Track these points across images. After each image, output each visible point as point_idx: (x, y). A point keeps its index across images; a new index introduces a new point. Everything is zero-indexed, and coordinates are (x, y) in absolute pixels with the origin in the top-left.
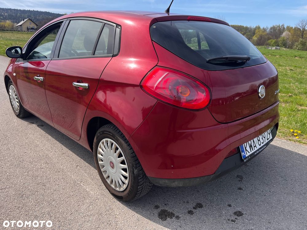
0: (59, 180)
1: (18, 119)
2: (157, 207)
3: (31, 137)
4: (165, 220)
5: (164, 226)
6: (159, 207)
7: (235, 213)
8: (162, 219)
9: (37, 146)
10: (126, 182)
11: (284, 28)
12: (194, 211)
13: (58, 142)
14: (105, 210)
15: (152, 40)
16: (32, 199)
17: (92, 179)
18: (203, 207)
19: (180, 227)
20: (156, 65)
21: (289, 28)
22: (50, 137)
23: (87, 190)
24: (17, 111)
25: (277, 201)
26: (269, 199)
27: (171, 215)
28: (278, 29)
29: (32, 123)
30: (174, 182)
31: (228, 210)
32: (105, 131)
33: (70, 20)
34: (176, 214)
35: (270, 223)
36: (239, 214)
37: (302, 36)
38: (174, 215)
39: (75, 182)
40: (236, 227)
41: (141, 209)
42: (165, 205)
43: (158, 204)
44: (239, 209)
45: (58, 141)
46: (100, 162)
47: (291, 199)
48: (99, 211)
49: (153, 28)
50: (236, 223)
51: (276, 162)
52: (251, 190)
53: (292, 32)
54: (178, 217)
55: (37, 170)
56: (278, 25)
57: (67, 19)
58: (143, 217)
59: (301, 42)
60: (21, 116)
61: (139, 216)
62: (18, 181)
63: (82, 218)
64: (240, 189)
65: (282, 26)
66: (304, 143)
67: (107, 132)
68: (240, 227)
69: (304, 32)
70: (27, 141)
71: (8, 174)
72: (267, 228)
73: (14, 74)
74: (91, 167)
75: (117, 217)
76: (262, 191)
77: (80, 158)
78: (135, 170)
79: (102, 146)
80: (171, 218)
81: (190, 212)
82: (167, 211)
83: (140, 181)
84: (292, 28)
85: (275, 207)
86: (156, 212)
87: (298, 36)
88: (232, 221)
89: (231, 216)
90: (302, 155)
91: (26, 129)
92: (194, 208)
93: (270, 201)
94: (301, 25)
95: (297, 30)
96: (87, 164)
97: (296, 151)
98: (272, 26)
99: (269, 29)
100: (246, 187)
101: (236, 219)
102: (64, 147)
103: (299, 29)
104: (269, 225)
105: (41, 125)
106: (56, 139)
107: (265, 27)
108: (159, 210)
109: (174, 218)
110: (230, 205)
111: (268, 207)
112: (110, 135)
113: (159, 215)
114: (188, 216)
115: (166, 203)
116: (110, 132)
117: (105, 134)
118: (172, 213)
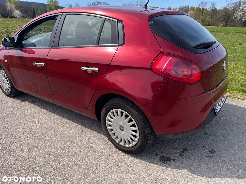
0: (72, 144)
1: (10, 98)
2: (156, 155)
3: (30, 112)
4: (166, 163)
5: (167, 167)
6: (158, 155)
7: (210, 151)
8: (164, 163)
9: (39, 120)
10: (136, 140)
11: (189, 8)
12: (183, 153)
13: (55, 115)
14: (120, 162)
15: (153, 33)
16: (59, 162)
17: (99, 141)
18: (188, 150)
19: (179, 166)
20: (160, 52)
21: (192, 8)
22: (46, 111)
23: (99, 149)
24: (7, 91)
25: (233, 139)
26: (228, 139)
27: (169, 159)
28: (185, 10)
29: (23, 100)
30: (176, 135)
31: (205, 150)
32: (115, 103)
33: (66, 15)
34: (172, 158)
35: (234, 154)
36: (213, 151)
37: (203, 14)
38: (170, 158)
39: (86, 145)
40: (214, 160)
41: (145, 158)
42: (162, 152)
43: (156, 152)
44: (212, 148)
45: (55, 113)
46: (109, 127)
47: (241, 137)
48: (116, 163)
49: (151, 23)
50: (214, 158)
51: (221, 113)
52: (214, 134)
53: (195, 11)
54: (174, 160)
55: (50, 139)
56: (184, 6)
57: (62, 13)
58: (150, 163)
59: (202, 18)
60: (12, 95)
61: (147, 163)
62: (39, 150)
63: (106, 170)
64: (206, 134)
65: (187, 7)
66: (233, 97)
67: (117, 104)
68: (217, 160)
69: (203, 11)
70: (28, 116)
71: (26, 145)
72: (234, 158)
73: (6, 61)
74: (93, 131)
75: (131, 166)
76: (221, 134)
77: (81, 126)
78: (145, 130)
79: (112, 115)
80: (170, 161)
81: (181, 155)
82: (164, 156)
83: (149, 138)
84: (195, 8)
85: (233, 144)
86: (158, 158)
87: (199, 14)
88: (211, 157)
89: (208, 153)
90: (236, 106)
91: (21, 107)
92: (182, 152)
93: (228, 140)
94: (201, 6)
95: (198, 9)
96: (89, 130)
97: (231, 103)
98: (180, 7)
99: (178, 9)
100: (209, 132)
101: (212, 155)
102: (63, 118)
103: (200, 8)
104: (234, 156)
105: (33, 102)
106: (52, 112)
107: (175, 8)
108: (159, 156)
109: (172, 161)
110: (205, 146)
111: (229, 144)
112: (121, 106)
113: (161, 160)
114: (181, 158)
115: (162, 151)
116: (120, 104)
117: (115, 105)
118: (169, 157)
